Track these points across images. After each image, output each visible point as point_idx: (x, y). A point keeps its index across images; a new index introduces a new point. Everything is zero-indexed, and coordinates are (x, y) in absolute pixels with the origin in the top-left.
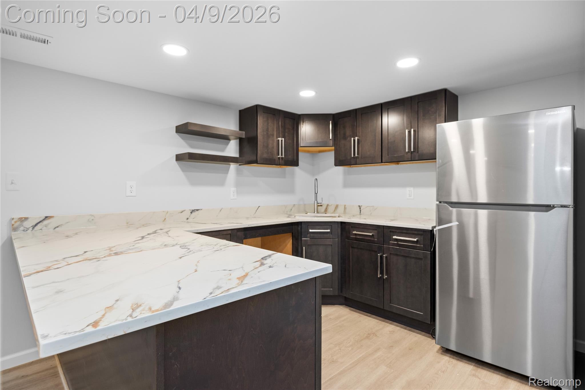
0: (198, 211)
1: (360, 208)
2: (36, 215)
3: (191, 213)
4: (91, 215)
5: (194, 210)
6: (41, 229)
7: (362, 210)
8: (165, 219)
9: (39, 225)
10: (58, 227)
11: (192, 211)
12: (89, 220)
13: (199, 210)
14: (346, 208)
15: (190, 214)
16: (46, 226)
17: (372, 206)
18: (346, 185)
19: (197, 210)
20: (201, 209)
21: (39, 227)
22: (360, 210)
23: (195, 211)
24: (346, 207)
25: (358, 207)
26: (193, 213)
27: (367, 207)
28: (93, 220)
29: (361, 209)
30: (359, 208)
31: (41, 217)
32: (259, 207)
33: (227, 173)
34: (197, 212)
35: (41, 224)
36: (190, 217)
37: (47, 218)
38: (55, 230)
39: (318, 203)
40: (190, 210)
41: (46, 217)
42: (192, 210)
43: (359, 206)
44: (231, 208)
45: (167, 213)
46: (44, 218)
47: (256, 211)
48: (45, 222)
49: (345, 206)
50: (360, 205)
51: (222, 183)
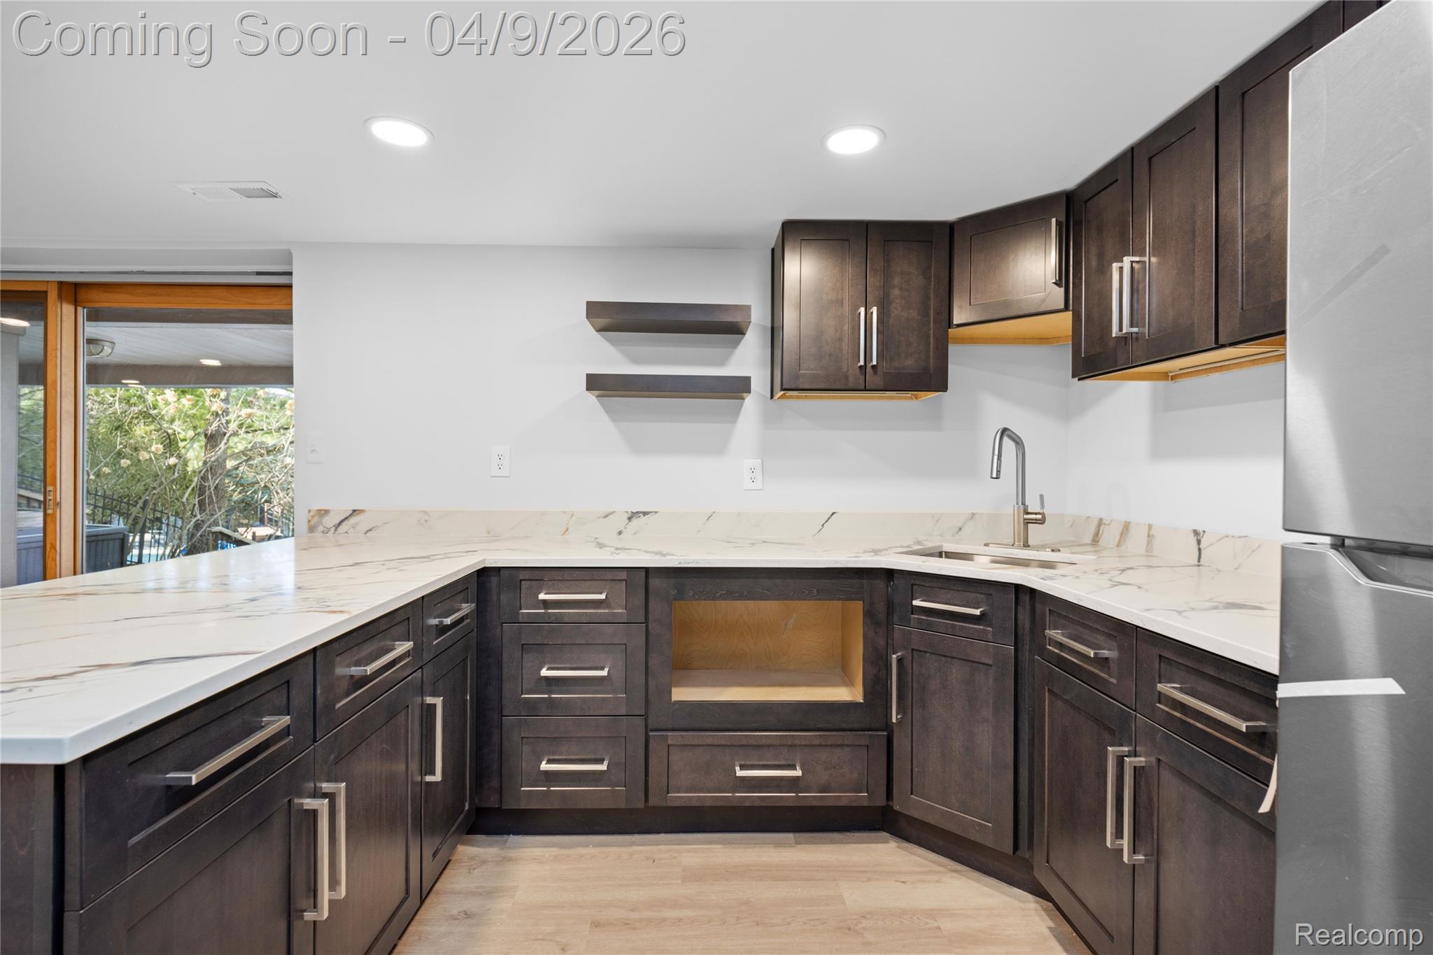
0: (647, 516)
1: (1199, 542)
2: (340, 507)
3: (630, 519)
4: (423, 511)
5: (637, 512)
6: (347, 532)
7: (1204, 549)
8: (567, 529)
9: (344, 524)
10: (370, 530)
11: (632, 516)
12: (419, 521)
13: (651, 514)
14: (1153, 535)
15: (628, 521)
16: (353, 527)
17: (1240, 537)
18: (1162, 448)
19: (645, 513)
20: (656, 512)
21: (344, 527)
22: (1200, 550)
23: (639, 517)
24: (1153, 532)
25: (1193, 534)
26: (635, 521)
27: (1223, 538)
28: (426, 521)
29: (1202, 546)
30: (1194, 540)
31: (346, 510)
32: (834, 513)
33: (734, 421)
34: (643, 519)
35: (346, 522)
36: (625, 528)
37: (355, 513)
38: (367, 535)
39: (1028, 513)
40: (627, 512)
41: (354, 511)
42: (632, 512)
43: (1196, 533)
44: (739, 514)
45: (572, 515)
46: (351, 512)
47: (823, 525)
48: (353, 520)
49: (1150, 527)
50: (1200, 529)
51: (719, 448)
